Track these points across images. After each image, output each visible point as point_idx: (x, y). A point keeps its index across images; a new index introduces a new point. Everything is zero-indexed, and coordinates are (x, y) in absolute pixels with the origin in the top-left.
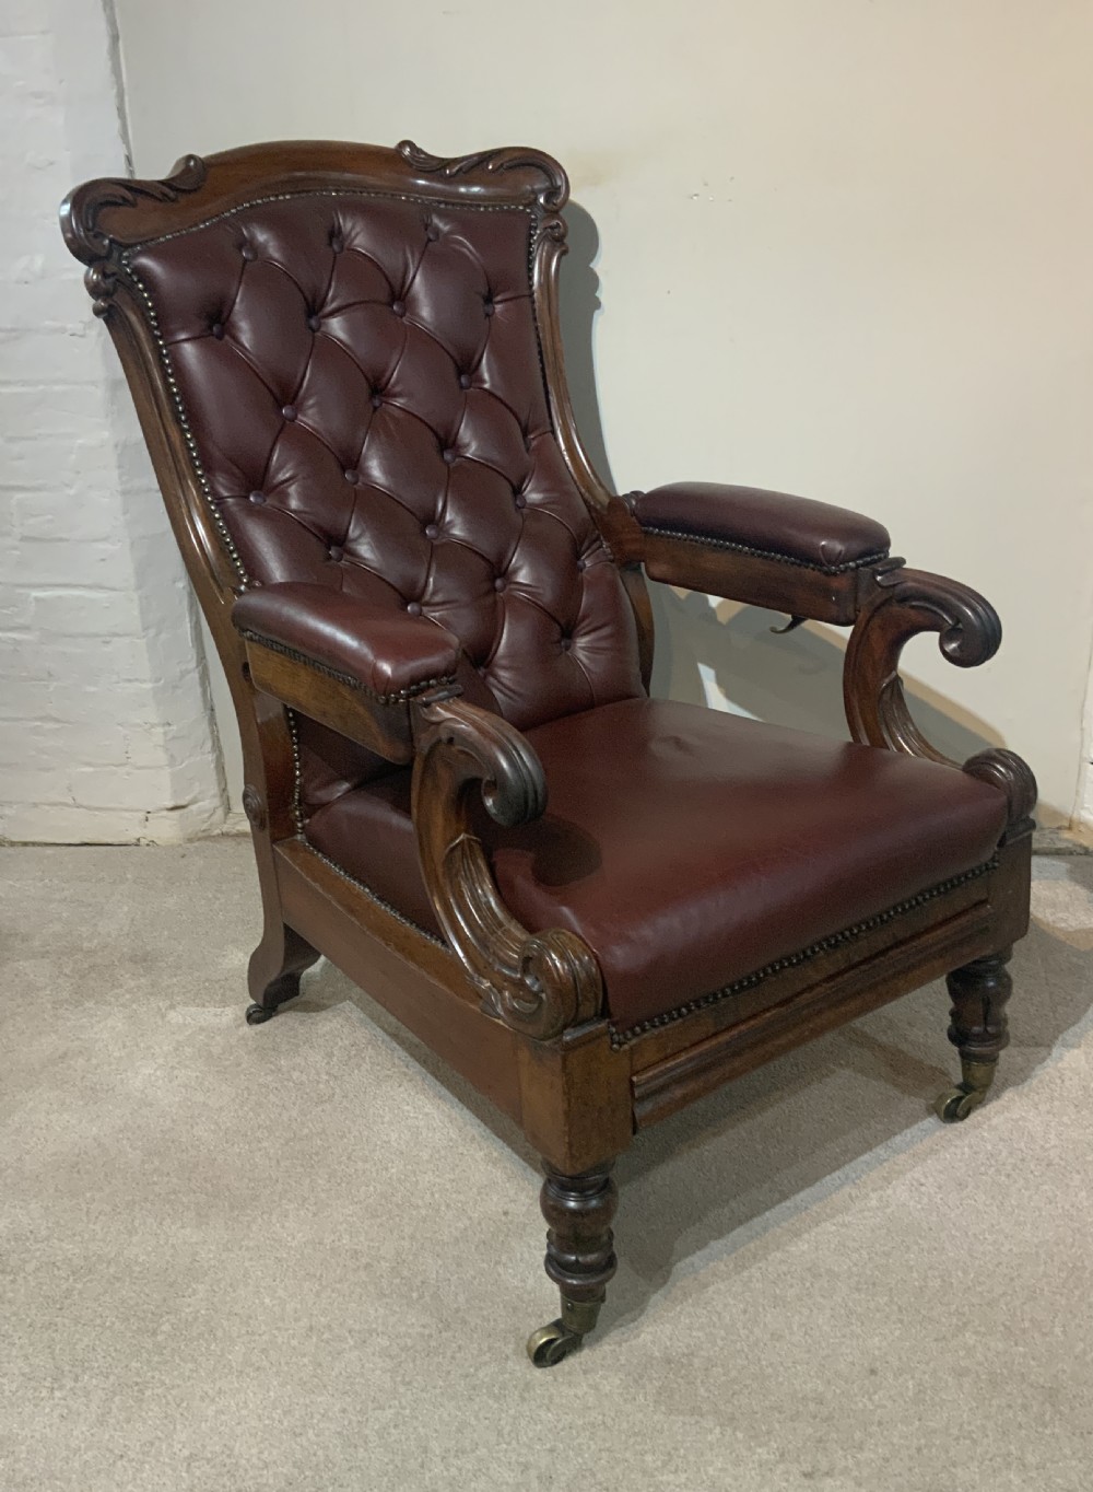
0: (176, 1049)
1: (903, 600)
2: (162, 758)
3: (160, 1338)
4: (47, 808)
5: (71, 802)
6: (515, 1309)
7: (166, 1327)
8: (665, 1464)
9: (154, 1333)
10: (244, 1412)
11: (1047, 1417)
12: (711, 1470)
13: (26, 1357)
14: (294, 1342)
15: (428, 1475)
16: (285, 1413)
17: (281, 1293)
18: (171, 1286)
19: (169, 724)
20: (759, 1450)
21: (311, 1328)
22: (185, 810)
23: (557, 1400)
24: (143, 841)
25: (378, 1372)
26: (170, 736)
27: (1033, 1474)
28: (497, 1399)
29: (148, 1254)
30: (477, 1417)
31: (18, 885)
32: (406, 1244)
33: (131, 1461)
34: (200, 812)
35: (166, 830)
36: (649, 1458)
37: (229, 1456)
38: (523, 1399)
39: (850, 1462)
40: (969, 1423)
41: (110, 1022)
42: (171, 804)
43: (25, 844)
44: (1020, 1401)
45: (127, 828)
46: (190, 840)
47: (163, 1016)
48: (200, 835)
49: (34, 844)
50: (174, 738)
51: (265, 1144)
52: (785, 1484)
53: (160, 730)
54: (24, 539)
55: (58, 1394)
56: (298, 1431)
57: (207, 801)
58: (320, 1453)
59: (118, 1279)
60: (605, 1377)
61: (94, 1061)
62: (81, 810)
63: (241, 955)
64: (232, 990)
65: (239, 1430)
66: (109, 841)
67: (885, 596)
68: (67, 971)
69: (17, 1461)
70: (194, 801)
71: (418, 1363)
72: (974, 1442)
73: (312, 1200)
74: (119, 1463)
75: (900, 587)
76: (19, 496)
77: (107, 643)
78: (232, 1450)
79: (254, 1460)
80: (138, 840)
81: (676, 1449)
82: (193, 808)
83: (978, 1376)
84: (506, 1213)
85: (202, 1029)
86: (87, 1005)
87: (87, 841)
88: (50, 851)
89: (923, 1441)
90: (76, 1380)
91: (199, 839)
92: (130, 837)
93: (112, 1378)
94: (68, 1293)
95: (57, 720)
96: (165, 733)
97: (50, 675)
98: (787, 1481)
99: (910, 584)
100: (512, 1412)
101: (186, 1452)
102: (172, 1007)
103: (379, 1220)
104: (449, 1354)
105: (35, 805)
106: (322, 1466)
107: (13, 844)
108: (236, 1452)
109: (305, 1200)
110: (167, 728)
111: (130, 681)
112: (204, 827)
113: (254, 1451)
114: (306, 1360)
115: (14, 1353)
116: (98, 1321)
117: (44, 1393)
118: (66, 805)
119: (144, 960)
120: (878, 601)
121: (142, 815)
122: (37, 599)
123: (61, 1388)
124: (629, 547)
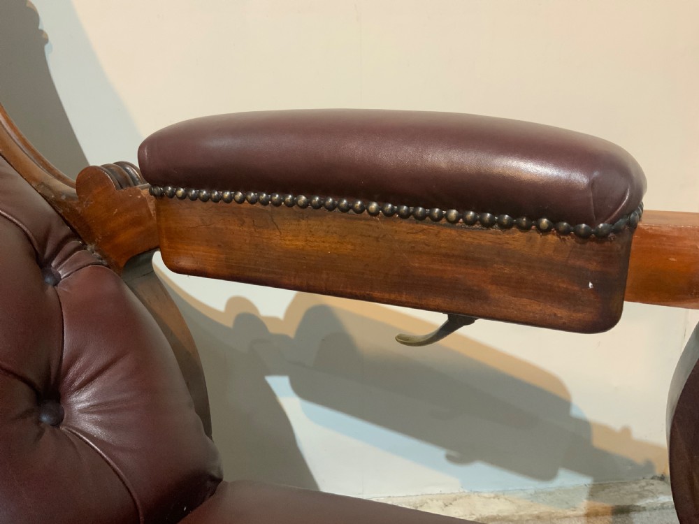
124: (126, 237)
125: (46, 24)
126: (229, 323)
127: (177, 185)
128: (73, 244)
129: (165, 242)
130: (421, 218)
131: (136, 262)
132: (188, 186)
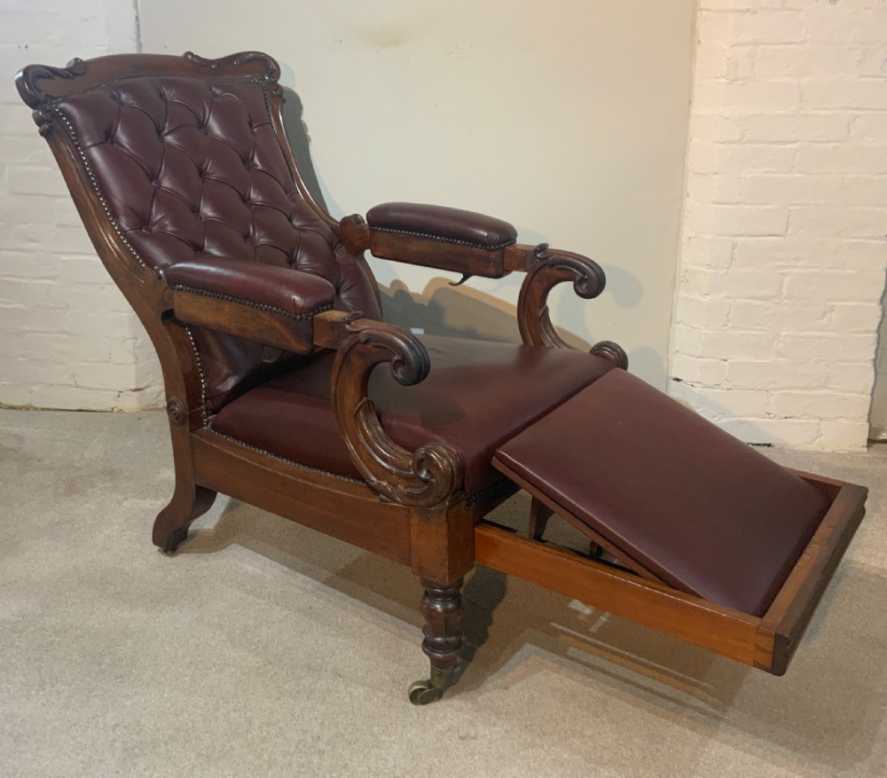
0: (125, 521)
1: (552, 265)
2: (132, 359)
3: (103, 666)
4: (59, 387)
5: (73, 384)
6: (310, 655)
7: (107, 661)
8: (383, 731)
9: (100, 664)
10: (149, 704)
11: (599, 713)
12: (409, 735)
13: (24, 674)
14: (180, 670)
15: (249, 736)
16: (172, 705)
17: (175, 644)
18: (112, 640)
19: (137, 339)
20: (438, 726)
21: (192, 662)
22: (142, 392)
23: (328, 699)
24: (116, 410)
25: (227, 685)
26: (136, 345)
27: (587, 739)
28: (294, 698)
29: (101, 624)
30: (281, 707)
31: (37, 431)
32: (251, 622)
33: (80, 726)
34: (151, 394)
35: (130, 403)
36: (376, 728)
37: (137, 725)
38: (308, 699)
39: (487, 732)
40: (556, 715)
41: (87, 506)
42: (134, 387)
43: (43, 409)
44: (586, 704)
45: (105, 401)
46: (144, 410)
47: (120, 504)
48: (151, 407)
49: (48, 409)
50: (138, 347)
51: (174, 572)
52: (449, 742)
53: (131, 342)
54: (60, 225)
55: (41, 693)
56: (178, 713)
57: (156, 387)
58: (190, 724)
59: (80, 636)
60: (357, 689)
61: (76, 526)
62: (79, 389)
63: (169, 472)
64: (161, 490)
65: (144, 712)
66: (95, 409)
67: (542, 264)
68: (64, 478)
69: (15, 725)
70: (148, 386)
71: (251, 680)
72: (557, 724)
73: (199, 599)
74: (74, 728)
75: (550, 259)
76: (59, 200)
77: (104, 288)
78: (140, 722)
79: (152, 727)
80: (113, 409)
81: (391, 724)
82: (148, 390)
83: (564, 692)
84: (310, 608)
85: (142, 511)
86: (74, 496)
87: (81, 408)
88: (58, 413)
89: (529, 723)
90: (53, 686)
91: (150, 410)
92: (107, 407)
93: (73, 686)
94: (51, 644)
95: (68, 334)
96: (134, 344)
97: (68, 306)
98: (451, 740)
99: (556, 256)
100: (302, 705)
101: (113, 723)
102: (126, 499)
103: (236, 611)
104: (269, 676)
105: (51, 385)
106: (190, 731)
107: (35, 409)
108: (142, 723)
109: (194, 599)
110: (135, 341)
111: (115, 311)
112: (154, 402)
113: (153, 722)
114: (187, 679)
115: (18, 672)
116: (69, 657)
117: (33, 693)
118: (71, 386)
119: (110, 474)
120: (538, 267)
121: (116, 393)
122: (63, 261)
123: (44, 690)
124: (358, 243)
125: (310, 133)
126: (392, 295)
127: (379, 226)
128: (339, 245)
129: (372, 246)
130: (451, 243)
131: (359, 253)
132: (382, 227)
